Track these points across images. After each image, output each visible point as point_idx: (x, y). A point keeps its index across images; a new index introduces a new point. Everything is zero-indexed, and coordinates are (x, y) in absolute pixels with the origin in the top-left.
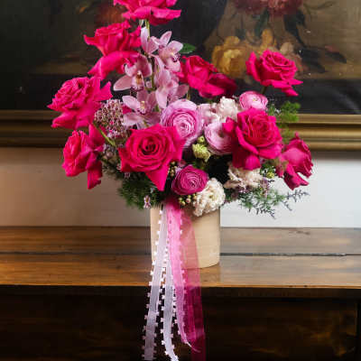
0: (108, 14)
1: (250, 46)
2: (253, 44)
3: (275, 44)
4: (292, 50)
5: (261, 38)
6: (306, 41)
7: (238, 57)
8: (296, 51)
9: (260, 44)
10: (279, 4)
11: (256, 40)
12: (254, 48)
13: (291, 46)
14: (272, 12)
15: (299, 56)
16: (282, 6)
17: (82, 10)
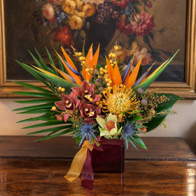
0: (60, 36)
1: (126, 50)
2: (128, 49)
3: (138, 49)
4: (146, 51)
5: (132, 46)
6: (153, 47)
7: (121, 55)
8: (148, 52)
9: (131, 49)
10: (141, 30)
11: (129, 47)
12: (128, 51)
13: (146, 50)
14: (137, 34)
15: (149, 54)
16: (143, 30)
17: (48, 33)
